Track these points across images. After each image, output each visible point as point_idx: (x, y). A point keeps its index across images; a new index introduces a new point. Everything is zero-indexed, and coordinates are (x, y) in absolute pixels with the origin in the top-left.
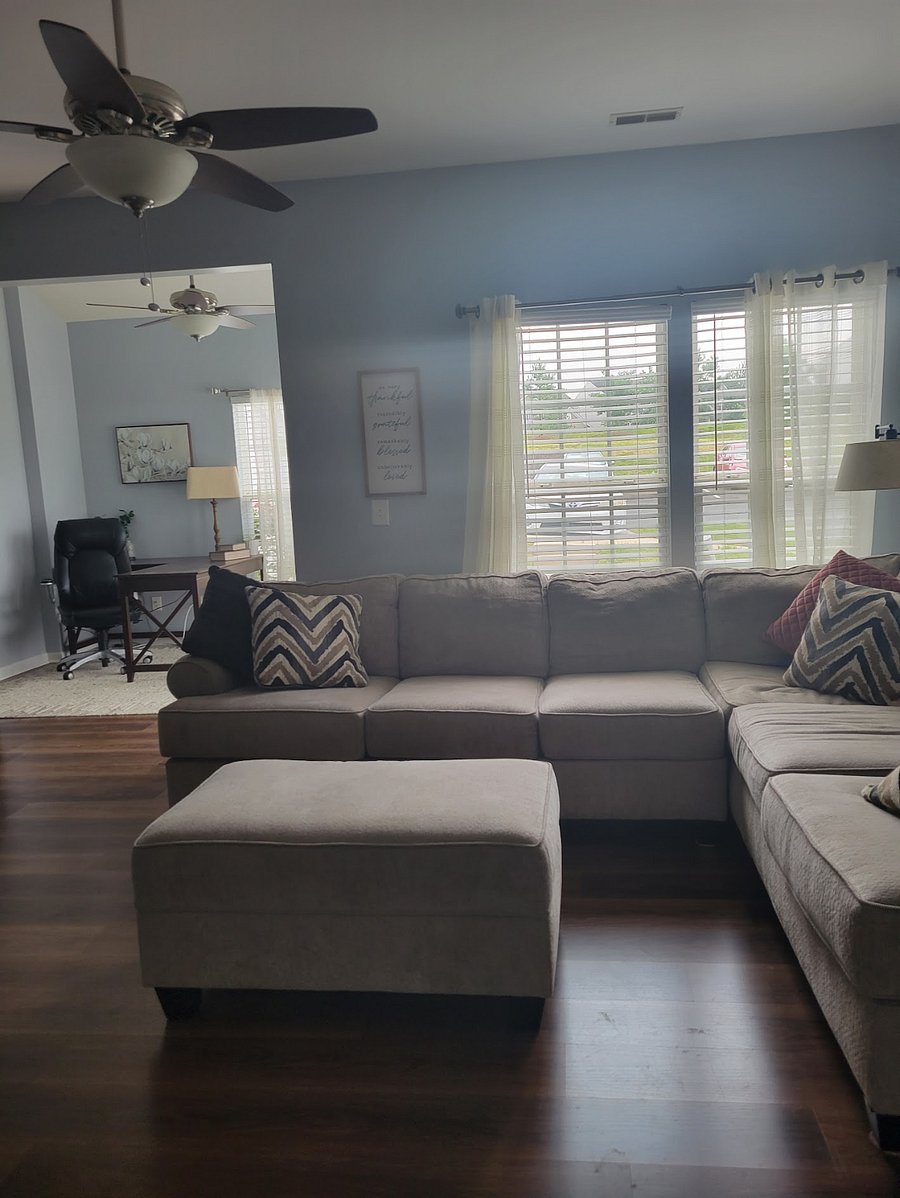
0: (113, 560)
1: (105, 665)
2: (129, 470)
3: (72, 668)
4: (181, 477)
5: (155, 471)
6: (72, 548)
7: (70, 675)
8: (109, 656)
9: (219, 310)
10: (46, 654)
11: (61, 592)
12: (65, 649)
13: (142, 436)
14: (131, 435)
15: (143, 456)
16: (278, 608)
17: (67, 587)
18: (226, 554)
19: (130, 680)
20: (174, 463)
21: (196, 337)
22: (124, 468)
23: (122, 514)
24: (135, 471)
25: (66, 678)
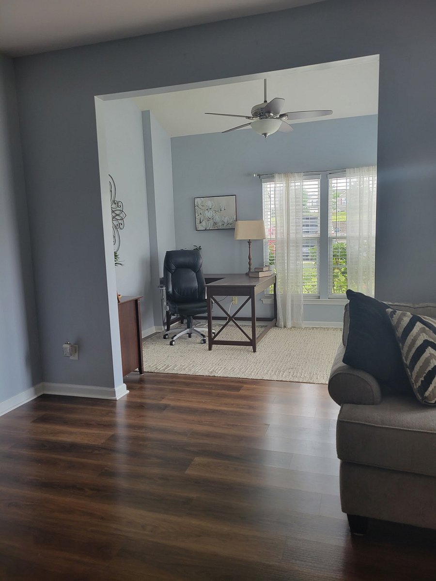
0: (195, 274)
1: (190, 337)
2: (200, 222)
3: (174, 339)
4: (230, 226)
5: (215, 223)
6: (173, 267)
7: (174, 343)
8: (193, 331)
9: (282, 116)
10: (154, 327)
11: (167, 292)
12: (164, 324)
13: (209, 203)
14: (202, 202)
15: (209, 214)
16: (422, 331)
17: (170, 289)
18: (260, 273)
19: (210, 349)
20: (226, 218)
21: (265, 134)
22: (198, 221)
23: (195, 248)
24: (204, 223)
25: (171, 344)
